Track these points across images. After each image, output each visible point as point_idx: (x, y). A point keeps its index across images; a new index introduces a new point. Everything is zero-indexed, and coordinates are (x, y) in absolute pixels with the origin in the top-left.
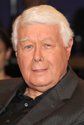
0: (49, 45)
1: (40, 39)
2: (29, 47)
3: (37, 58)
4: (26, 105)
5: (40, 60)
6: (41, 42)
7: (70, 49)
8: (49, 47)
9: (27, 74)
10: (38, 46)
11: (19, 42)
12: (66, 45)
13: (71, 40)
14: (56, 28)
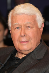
0: (30, 27)
1: (24, 23)
2: (18, 28)
3: (23, 34)
4: (16, 63)
5: (24, 36)
6: (25, 25)
7: (42, 29)
8: (29, 28)
9: (17, 44)
10: (23, 27)
11: (12, 25)
12: (40, 27)
13: (43, 24)
14: (34, 17)
